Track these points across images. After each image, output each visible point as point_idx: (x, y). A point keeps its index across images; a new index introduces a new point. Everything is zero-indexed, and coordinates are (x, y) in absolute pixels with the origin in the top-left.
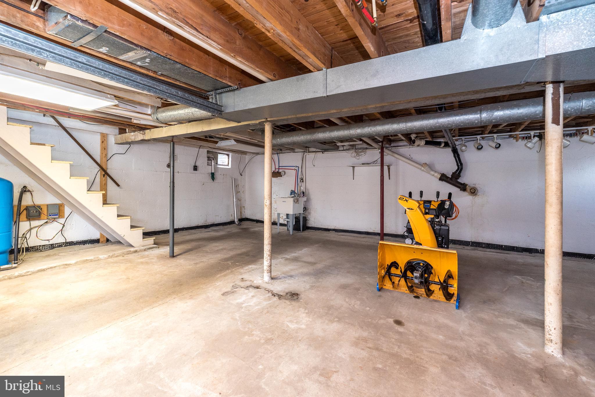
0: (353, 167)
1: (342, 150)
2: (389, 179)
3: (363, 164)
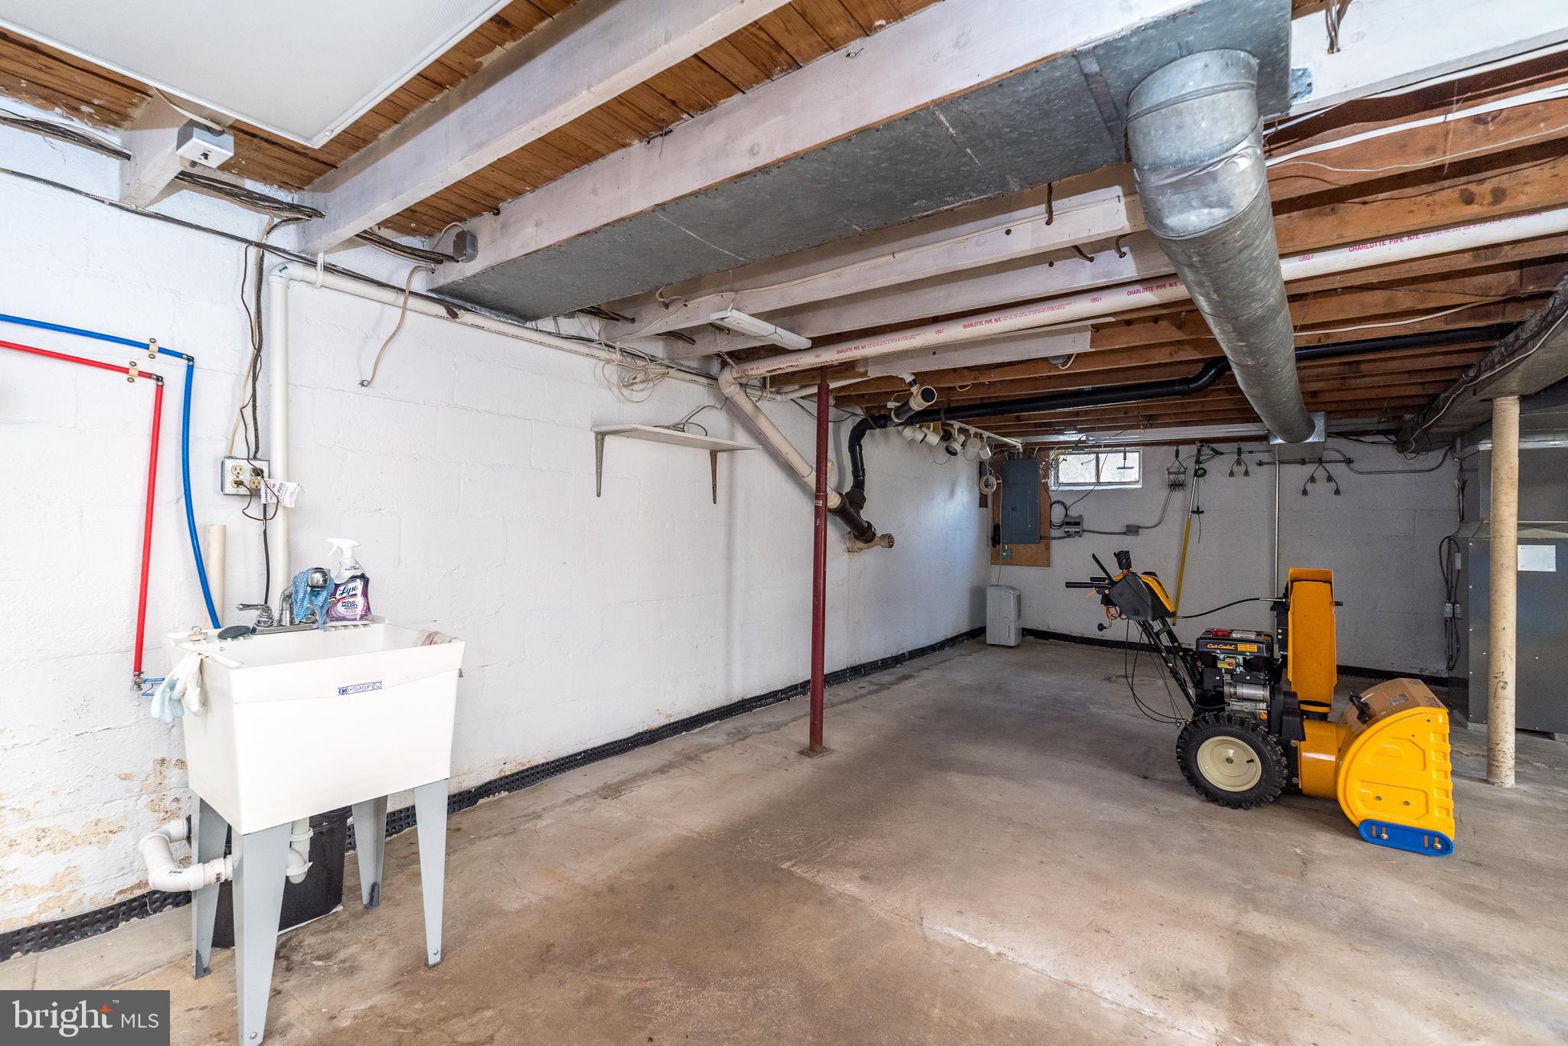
0: (603, 435)
2: (715, 501)
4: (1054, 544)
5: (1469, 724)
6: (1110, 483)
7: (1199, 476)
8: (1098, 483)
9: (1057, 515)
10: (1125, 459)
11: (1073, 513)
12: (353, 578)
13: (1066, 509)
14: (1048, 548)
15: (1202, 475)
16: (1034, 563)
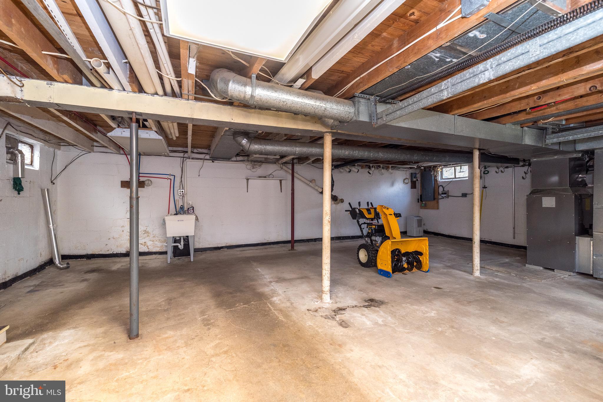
0: (248, 180)
1: (235, 161)
2: (281, 192)
3: (259, 177)
4: (440, 201)
5: (526, 265)
6: (459, 178)
7: (485, 174)
8: (455, 178)
9: (441, 189)
10: (461, 168)
11: (446, 189)
12: (191, 207)
13: (443, 188)
14: (438, 202)
15: (486, 174)
16: (433, 208)
